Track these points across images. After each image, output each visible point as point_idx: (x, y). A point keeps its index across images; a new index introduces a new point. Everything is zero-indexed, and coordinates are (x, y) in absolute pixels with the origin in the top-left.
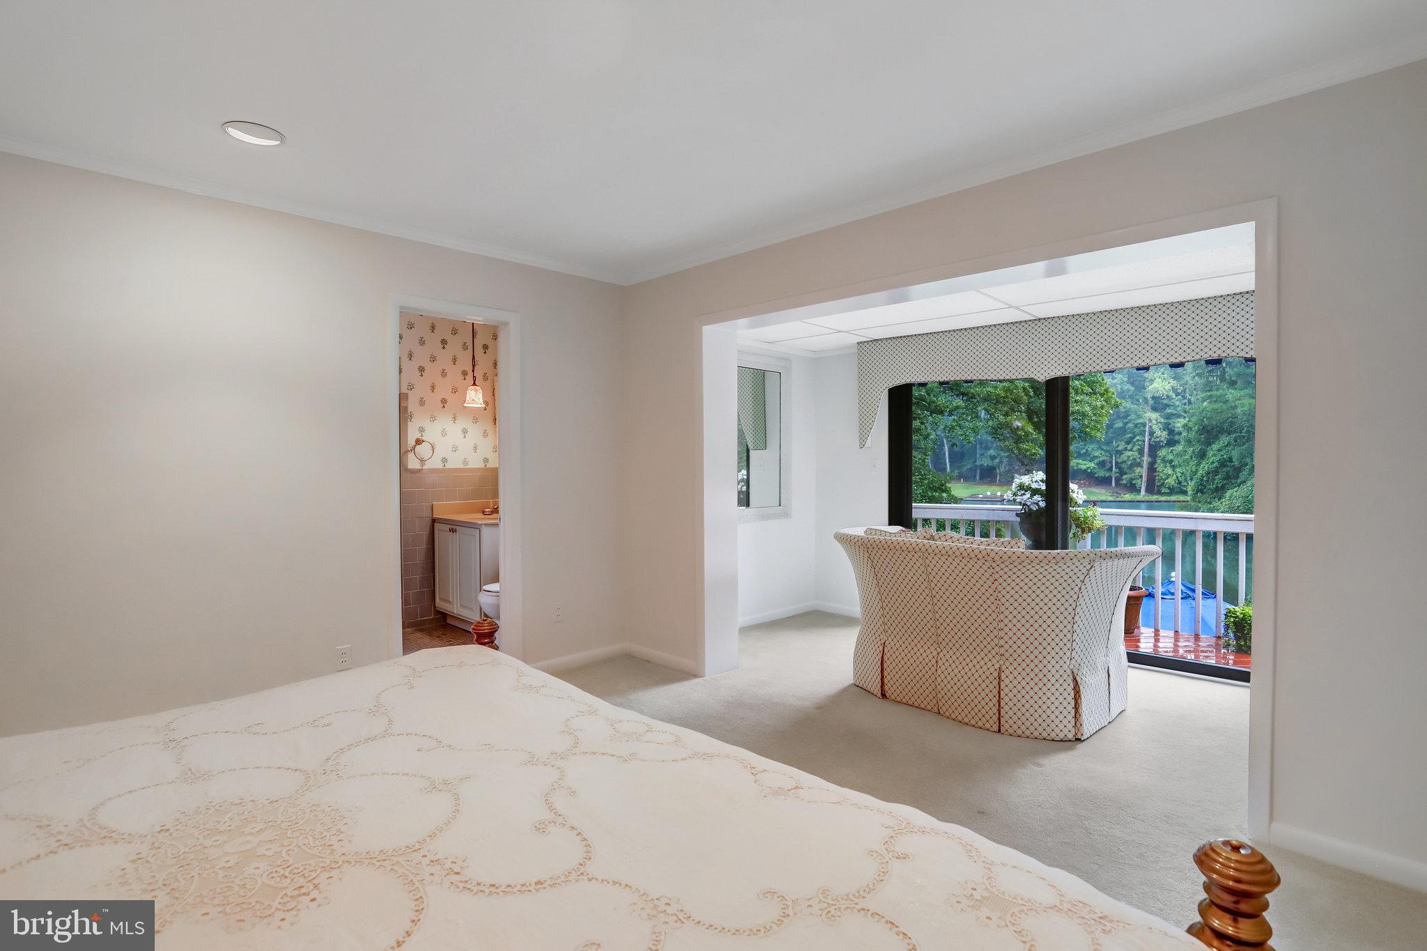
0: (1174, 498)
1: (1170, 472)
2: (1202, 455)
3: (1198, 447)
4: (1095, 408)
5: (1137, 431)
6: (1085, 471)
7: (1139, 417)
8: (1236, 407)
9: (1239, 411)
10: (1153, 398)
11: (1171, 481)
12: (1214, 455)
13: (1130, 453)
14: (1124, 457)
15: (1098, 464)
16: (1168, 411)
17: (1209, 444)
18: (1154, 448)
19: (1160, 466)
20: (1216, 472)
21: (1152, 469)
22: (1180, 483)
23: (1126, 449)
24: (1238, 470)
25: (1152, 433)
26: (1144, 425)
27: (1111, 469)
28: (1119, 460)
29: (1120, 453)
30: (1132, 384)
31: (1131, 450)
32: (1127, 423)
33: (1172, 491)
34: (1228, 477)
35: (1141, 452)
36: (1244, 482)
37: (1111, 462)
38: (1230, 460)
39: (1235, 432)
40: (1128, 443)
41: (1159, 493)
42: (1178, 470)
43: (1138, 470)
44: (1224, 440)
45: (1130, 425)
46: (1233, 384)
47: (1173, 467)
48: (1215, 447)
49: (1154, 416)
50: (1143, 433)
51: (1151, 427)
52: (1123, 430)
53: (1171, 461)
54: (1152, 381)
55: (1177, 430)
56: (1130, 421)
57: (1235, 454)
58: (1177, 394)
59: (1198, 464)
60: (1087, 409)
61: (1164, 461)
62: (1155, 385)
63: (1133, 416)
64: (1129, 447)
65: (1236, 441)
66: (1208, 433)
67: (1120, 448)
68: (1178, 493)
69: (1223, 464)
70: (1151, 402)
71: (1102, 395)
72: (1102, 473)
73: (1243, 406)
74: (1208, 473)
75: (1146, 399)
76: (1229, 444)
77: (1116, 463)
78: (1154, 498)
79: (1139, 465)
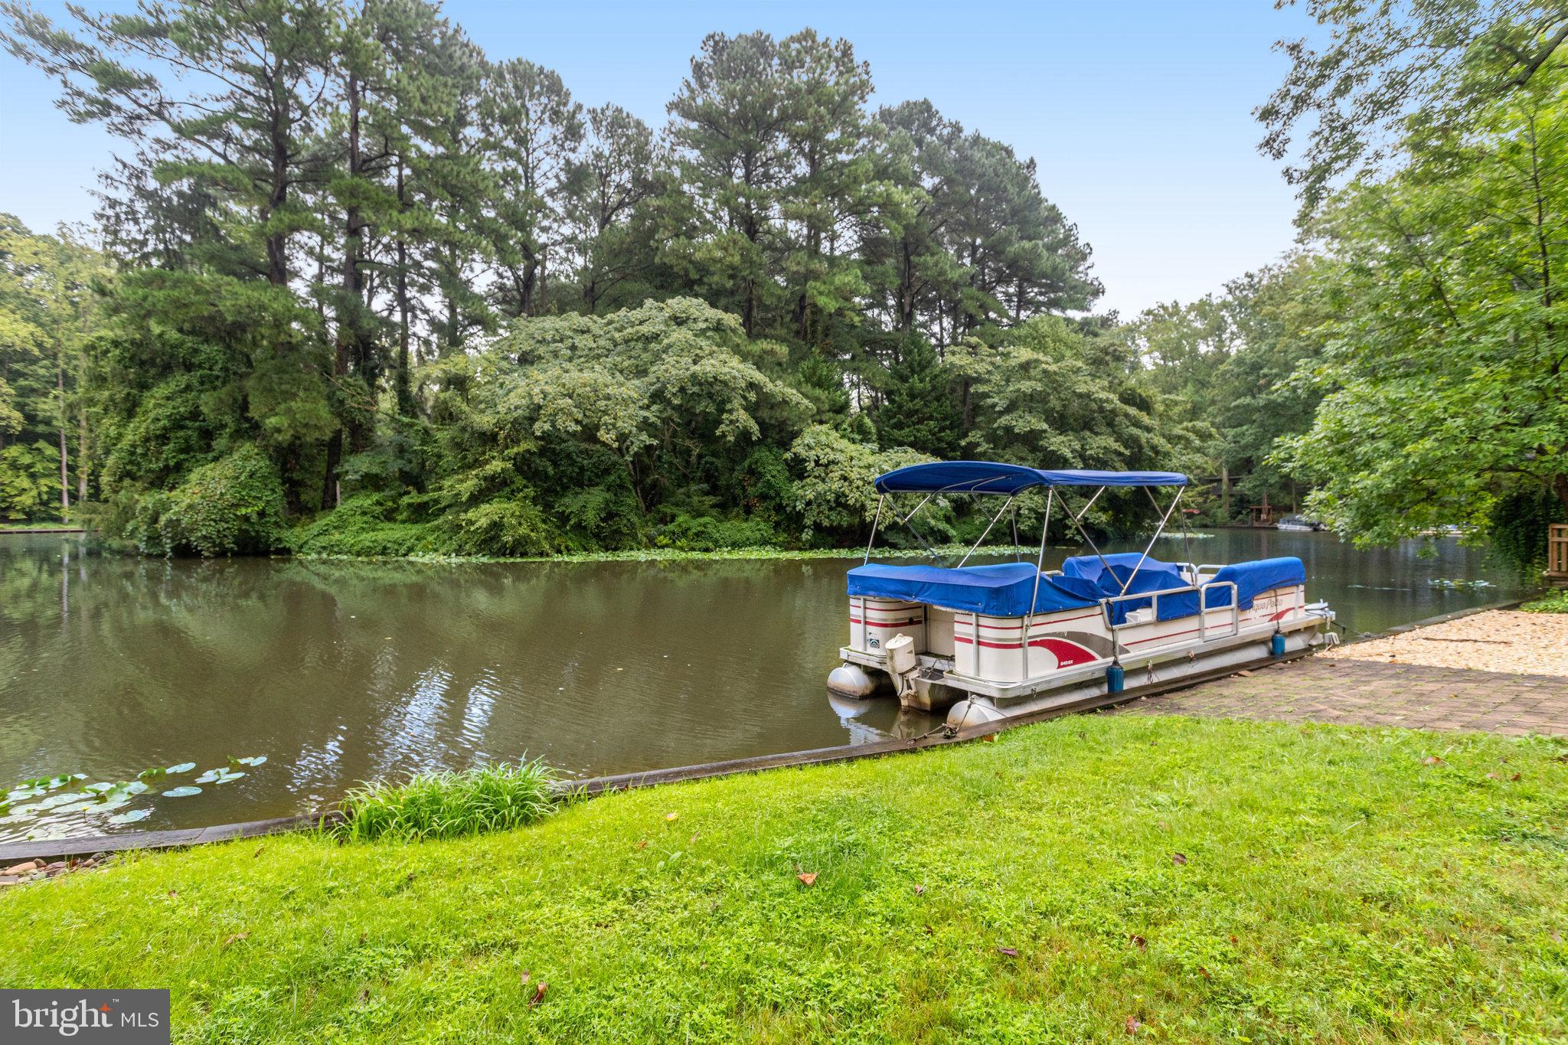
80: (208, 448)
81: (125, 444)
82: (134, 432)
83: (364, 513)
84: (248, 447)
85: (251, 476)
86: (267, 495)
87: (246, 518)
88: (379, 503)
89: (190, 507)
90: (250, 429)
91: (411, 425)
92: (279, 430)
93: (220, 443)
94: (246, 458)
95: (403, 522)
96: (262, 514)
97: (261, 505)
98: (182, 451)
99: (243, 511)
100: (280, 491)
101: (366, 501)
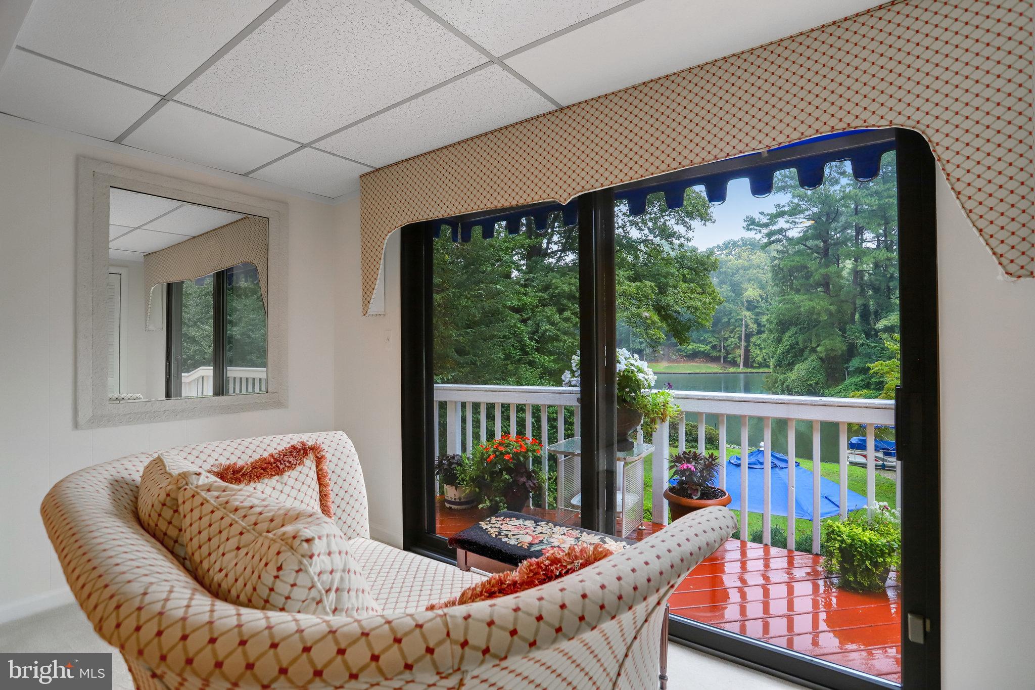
0: (761, 370)
1: (759, 352)
2: (779, 341)
3: (776, 335)
4: (704, 304)
5: (737, 324)
6: (703, 352)
7: (738, 314)
8: (800, 307)
9: (802, 309)
10: (747, 301)
11: (759, 359)
12: (787, 340)
13: (732, 340)
14: (729, 342)
15: (711, 347)
16: (757, 310)
17: (783, 333)
18: (748, 336)
19: (752, 348)
20: (788, 352)
21: (747, 351)
22: (765, 360)
23: (730, 337)
24: (802, 351)
25: (747, 326)
26: (741, 320)
27: (720, 351)
28: (726, 345)
29: (726, 339)
30: (734, 292)
31: (733, 337)
32: (730, 319)
33: (760, 365)
34: (796, 356)
35: (740, 339)
36: (806, 359)
37: (720, 346)
38: (797, 343)
39: (800, 324)
40: (731, 332)
41: (752, 367)
42: (764, 351)
43: (738, 351)
44: (793, 330)
45: (733, 320)
46: (798, 291)
47: (761, 349)
48: (788, 335)
49: (748, 314)
50: (741, 326)
51: (746, 321)
52: (728, 323)
53: (759, 345)
54: (746, 290)
55: (762, 324)
56: (733, 317)
57: (800, 339)
58: (763, 299)
59: (777, 347)
60: (699, 304)
61: (755, 345)
62: (748, 292)
63: (734, 314)
64: (732, 335)
65: (800, 330)
66: (783, 325)
67: (726, 336)
68: (764, 367)
69: (793, 346)
70: (746, 304)
71: (710, 295)
72: (714, 354)
73: (805, 306)
74: (783, 353)
75: (742, 302)
76: (796, 333)
77: (724, 346)
78: (749, 370)
79: (739, 348)
80: (802, 355)
81: (778, 353)
82: (781, 348)
83: (855, 385)
84: (814, 356)
85: (814, 368)
86: (819, 376)
87: (811, 385)
88: (862, 380)
89: (793, 380)
90: (814, 350)
91: (875, 347)
92: (821, 352)
93: (806, 354)
94: (813, 361)
95: (872, 389)
96: (817, 383)
97: (816, 380)
98: (794, 357)
99: (810, 382)
100: (824, 374)
101: (857, 379)
